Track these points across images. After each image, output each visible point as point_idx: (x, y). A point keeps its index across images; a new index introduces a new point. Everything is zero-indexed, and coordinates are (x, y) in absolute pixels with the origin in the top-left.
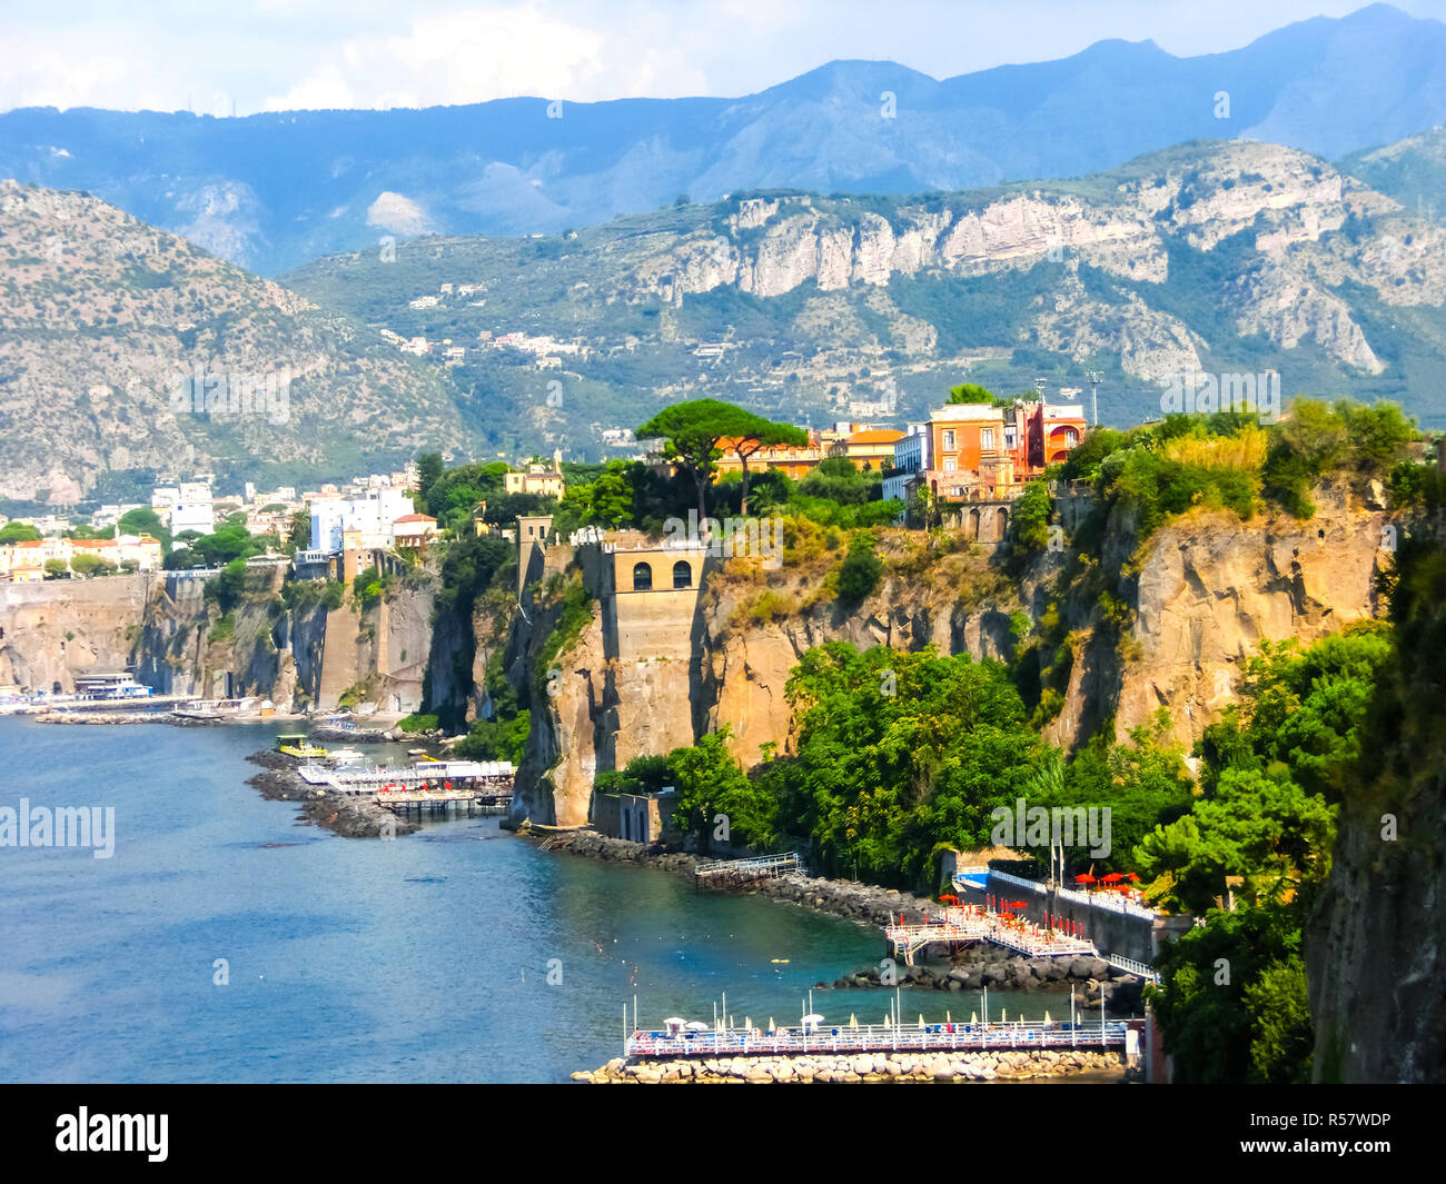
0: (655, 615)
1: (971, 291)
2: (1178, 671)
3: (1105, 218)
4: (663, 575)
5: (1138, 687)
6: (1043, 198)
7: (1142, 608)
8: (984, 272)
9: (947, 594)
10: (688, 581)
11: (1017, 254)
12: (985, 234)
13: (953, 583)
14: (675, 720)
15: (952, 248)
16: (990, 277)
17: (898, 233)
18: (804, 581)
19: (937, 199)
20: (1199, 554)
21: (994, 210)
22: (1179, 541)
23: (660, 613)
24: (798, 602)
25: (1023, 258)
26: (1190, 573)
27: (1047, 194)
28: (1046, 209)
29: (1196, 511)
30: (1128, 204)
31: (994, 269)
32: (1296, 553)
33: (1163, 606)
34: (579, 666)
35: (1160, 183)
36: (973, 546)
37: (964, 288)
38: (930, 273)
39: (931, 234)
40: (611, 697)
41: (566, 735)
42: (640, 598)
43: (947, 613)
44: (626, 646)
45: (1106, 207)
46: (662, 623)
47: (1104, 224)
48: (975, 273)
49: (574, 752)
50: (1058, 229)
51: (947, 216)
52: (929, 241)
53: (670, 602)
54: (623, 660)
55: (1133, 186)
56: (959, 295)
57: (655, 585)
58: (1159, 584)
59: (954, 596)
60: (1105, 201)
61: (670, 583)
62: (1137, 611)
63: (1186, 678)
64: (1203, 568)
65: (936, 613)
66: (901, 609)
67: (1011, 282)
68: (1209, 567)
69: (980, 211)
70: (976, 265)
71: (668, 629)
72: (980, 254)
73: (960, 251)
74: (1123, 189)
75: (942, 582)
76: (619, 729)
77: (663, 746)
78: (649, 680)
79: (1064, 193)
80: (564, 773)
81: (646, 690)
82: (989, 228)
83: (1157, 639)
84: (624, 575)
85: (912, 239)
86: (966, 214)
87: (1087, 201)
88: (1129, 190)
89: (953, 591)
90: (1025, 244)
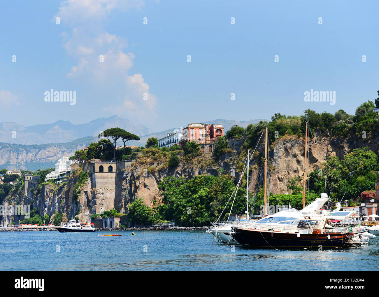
0: (104, 178)
1: (42, 166)
2: (283, 173)
3: (70, 151)
4: (106, 169)
5: (275, 177)
6: (58, 147)
7: (275, 158)
8: (45, 162)
9: (198, 165)
10: (112, 170)
11: (52, 158)
12: (45, 154)
13: (199, 163)
14: (109, 203)
15: (38, 156)
16: (46, 163)
17: (27, 153)
18: (158, 164)
19: (35, 146)
20: (289, 145)
21: (47, 149)
22: (283, 142)
23: (105, 178)
24: (157, 169)
25: (53, 159)
26: (286, 150)
27: (58, 146)
28: (58, 149)
29: (286, 135)
30: (75, 149)
31: (47, 161)
32: (310, 146)
33: (280, 157)
34: (85, 190)
35: (82, 145)
36: (203, 155)
37: (41, 165)
38: (34, 161)
39: (34, 153)
40: (94, 197)
41: (81, 207)
42: (100, 174)
43: (198, 170)
44: (97, 185)
45: (71, 149)
46: (106, 180)
47: (70, 153)
48: (43, 162)
49: (83, 211)
50: (61, 153)
51: (37, 149)
52: (33, 155)
53: (108, 175)
54: (97, 188)
55: (76, 146)
56: (40, 166)
57: (104, 171)
58: (279, 152)
59: (199, 166)
60: (70, 148)
61: (108, 171)
62: (273, 158)
63: (285, 175)
64: (289, 149)
65: (195, 170)
66: (185, 169)
67: (51, 164)
68: (291, 149)
69: (44, 149)
70: (43, 160)
71: (107, 182)
72: (44, 158)
73: (40, 157)
74: (74, 146)
75: (196, 163)
76: (96, 204)
77: (106, 209)
78: (103, 194)
79: (62, 146)
80: (81, 216)
81: (102, 196)
82: (46, 152)
83: (279, 165)
84: (97, 169)
85: (30, 155)
86: (41, 150)
87: (67, 148)
88: (75, 146)
89: (199, 165)
90: (53, 156)
